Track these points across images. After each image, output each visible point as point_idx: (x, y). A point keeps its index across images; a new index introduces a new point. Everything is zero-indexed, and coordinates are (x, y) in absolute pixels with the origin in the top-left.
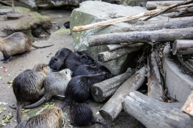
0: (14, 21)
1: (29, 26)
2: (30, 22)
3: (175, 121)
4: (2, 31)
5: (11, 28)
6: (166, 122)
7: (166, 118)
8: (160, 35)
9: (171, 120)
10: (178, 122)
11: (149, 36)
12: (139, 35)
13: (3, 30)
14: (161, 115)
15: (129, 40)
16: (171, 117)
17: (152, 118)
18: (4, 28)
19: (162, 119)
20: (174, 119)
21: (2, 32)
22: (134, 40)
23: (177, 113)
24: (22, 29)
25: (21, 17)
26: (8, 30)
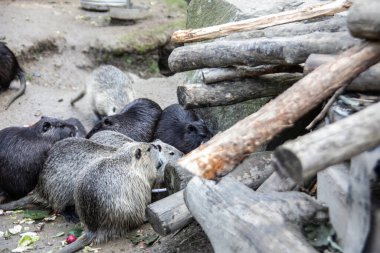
0: (123, 28)
1: (152, 44)
2: (161, 32)
3: (251, 225)
4: (84, 52)
5: (106, 46)
6: (235, 228)
7: (238, 219)
8: (301, 45)
9: (245, 222)
10: (254, 228)
11: (282, 48)
12: (264, 47)
13: (86, 49)
14: (232, 214)
15: (246, 57)
16: (247, 218)
17: (216, 221)
18: (89, 44)
19: (231, 221)
20: (251, 221)
21: (83, 56)
22: (255, 57)
23: (262, 211)
24: (130, 50)
25: (145, 19)
26: (98, 51)
